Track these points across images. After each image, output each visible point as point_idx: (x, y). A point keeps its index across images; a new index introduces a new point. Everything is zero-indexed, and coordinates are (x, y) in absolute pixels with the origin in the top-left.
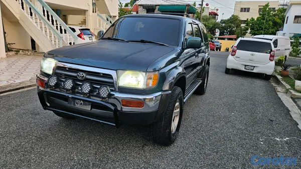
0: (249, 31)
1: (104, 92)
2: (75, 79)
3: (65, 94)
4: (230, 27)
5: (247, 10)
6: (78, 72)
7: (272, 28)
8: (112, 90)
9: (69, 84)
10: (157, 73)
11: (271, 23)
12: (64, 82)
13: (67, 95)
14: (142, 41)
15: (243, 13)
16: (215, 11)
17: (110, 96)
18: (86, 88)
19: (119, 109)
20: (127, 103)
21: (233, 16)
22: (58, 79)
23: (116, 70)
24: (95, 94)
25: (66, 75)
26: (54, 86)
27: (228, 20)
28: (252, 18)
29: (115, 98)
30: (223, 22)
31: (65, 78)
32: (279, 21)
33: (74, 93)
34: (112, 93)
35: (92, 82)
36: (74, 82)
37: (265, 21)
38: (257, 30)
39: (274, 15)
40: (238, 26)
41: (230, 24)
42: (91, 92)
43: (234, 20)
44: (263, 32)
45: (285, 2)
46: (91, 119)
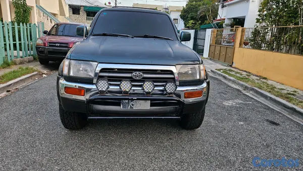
1: (170, 87)
2: (130, 80)
6: (132, 73)
20: (189, 95)
23: (175, 66)
46: (152, 118)
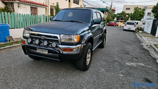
0: (130, 18)
1: (54, 45)
2: (40, 39)
3: (35, 46)
4: (121, 16)
5: (129, 9)
6: (41, 36)
7: (139, 17)
8: (58, 44)
9: (37, 42)
10: (79, 35)
11: (139, 15)
12: (35, 41)
13: (36, 47)
14: (72, 21)
15: (127, 10)
16: (114, 9)
17: (57, 47)
18: (46, 43)
19: (61, 53)
20: (65, 50)
21: (123, 11)
22: (32, 40)
23: (59, 34)
24: (50, 46)
25: (35, 37)
26: (30, 43)
27: (121, 13)
28: (131, 13)
29: (59, 48)
30: (118, 14)
31: (35, 39)
32: (142, 14)
33: (40, 46)
34: (57, 45)
35: (48, 40)
36: (39, 41)
37: (136, 14)
38: (133, 18)
39: (140, 12)
40: (125, 16)
41: (121, 15)
42: (48, 45)
43: (123, 13)
44: (135, 19)
45: (146, 6)
46: (48, 58)
